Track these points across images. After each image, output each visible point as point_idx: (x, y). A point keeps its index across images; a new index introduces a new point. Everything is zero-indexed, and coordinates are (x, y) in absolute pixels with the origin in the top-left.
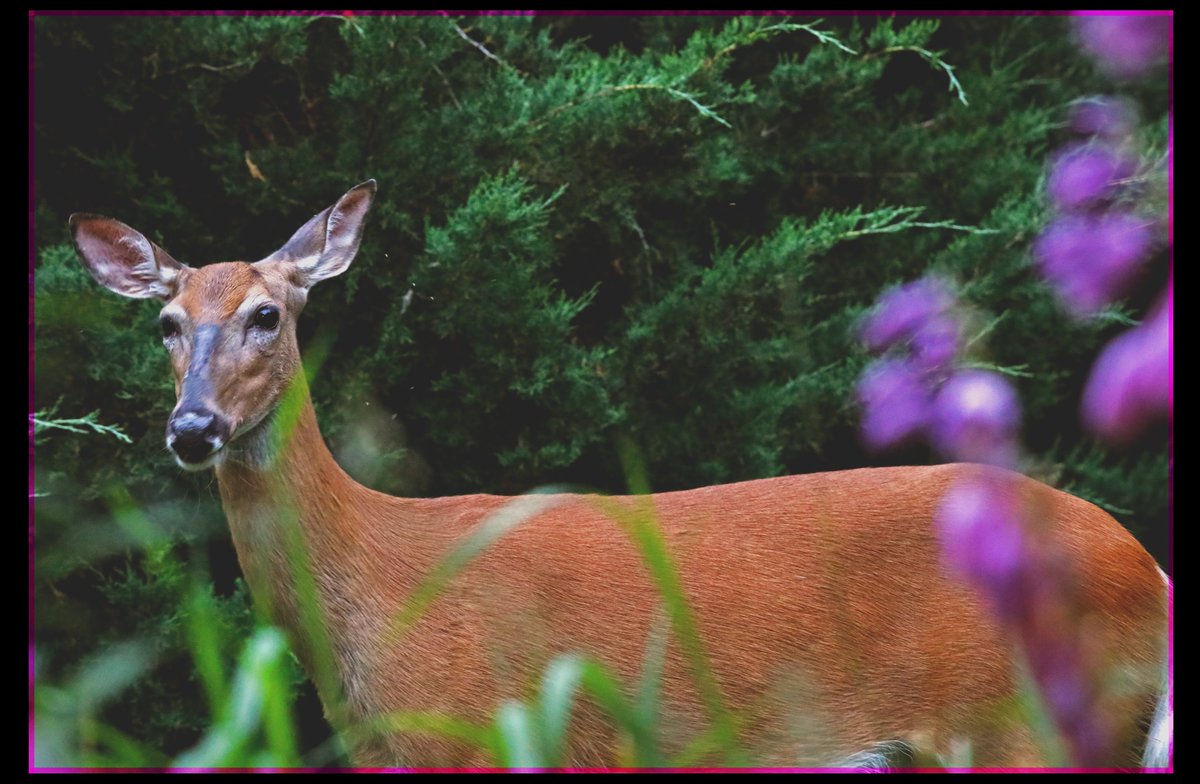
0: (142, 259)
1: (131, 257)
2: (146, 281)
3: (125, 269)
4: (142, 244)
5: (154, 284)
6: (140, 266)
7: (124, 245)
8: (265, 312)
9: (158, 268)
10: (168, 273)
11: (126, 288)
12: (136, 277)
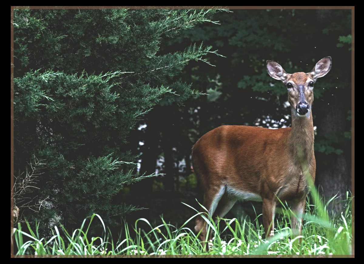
0: (280, 71)
1: (277, 71)
2: (279, 76)
3: (275, 73)
4: (281, 68)
5: (282, 77)
6: (279, 73)
7: (276, 68)
8: (311, 83)
9: (283, 73)
10: (285, 75)
11: (276, 77)
12: (277, 75)
